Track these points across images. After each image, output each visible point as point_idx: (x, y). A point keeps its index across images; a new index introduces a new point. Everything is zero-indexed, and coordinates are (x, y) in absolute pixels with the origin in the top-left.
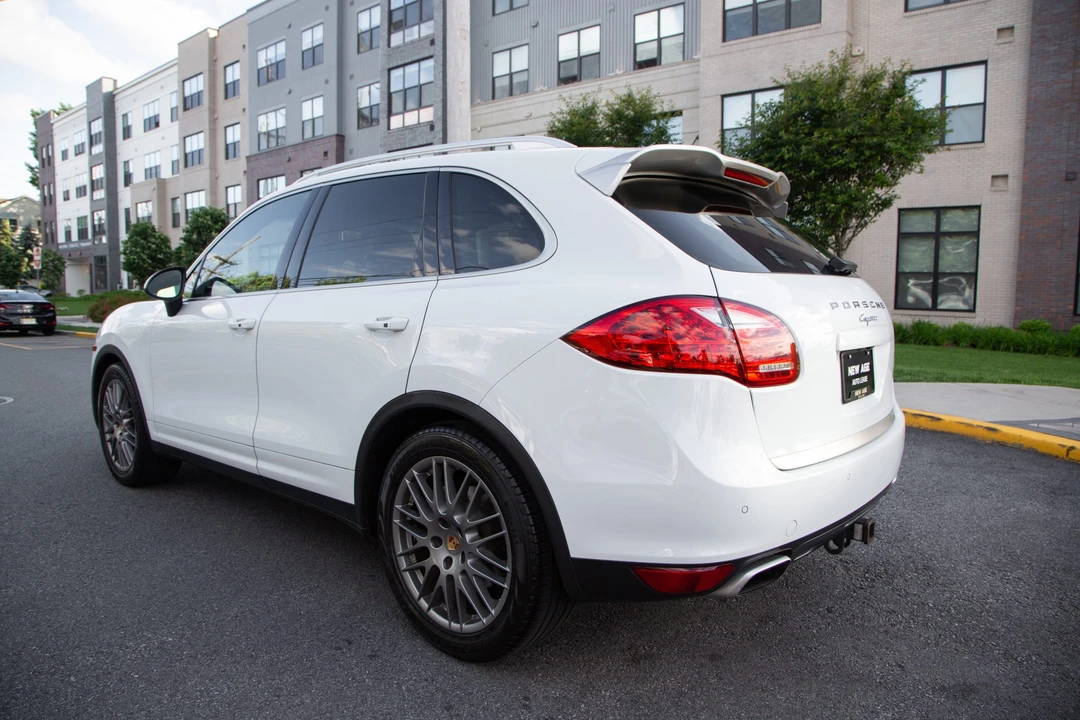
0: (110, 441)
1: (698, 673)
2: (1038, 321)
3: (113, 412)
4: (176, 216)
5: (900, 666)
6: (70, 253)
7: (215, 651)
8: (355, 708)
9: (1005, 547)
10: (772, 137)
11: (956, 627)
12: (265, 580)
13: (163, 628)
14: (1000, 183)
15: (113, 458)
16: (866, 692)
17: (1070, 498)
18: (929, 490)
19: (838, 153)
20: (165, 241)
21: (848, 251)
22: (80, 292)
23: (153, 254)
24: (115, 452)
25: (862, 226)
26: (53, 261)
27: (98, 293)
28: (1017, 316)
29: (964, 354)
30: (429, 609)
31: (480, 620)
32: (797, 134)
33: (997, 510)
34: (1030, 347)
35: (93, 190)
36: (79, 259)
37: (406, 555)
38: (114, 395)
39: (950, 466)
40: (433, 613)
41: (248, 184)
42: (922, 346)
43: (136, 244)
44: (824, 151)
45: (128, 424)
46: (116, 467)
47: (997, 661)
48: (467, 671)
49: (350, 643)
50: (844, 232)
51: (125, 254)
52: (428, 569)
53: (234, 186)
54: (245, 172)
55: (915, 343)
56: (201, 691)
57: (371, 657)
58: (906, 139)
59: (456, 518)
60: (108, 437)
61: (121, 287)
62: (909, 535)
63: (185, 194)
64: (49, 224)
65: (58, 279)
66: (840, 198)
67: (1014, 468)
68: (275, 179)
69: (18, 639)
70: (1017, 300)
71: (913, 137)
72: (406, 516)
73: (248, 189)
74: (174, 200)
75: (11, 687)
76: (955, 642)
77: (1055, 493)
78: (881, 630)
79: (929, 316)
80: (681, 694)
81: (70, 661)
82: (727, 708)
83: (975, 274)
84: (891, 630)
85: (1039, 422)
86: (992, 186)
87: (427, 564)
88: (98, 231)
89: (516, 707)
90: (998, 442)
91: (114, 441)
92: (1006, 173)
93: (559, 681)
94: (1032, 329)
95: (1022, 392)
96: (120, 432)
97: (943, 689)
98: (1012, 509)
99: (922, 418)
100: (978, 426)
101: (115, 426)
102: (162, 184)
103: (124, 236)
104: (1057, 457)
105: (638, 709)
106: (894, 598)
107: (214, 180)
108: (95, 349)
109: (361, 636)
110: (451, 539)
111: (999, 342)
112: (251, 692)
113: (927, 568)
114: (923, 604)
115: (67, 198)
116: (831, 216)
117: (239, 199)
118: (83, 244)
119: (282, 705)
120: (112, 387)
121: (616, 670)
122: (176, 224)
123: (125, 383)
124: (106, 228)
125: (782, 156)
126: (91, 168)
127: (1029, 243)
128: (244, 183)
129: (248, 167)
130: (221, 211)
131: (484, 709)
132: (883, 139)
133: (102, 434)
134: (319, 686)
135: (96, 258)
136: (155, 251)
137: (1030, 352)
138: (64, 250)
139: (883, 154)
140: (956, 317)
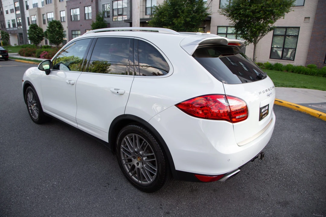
0: (30, 109)
1: (210, 196)
2: (313, 65)
3: (30, 101)
4: (44, 20)
5: (268, 194)
6: (11, 31)
7: (69, 187)
8: (112, 208)
9: (299, 151)
10: (238, 6)
11: (284, 180)
12: (82, 160)
13: (53, 179)
14: (307, 20)
15: (32, 115)
16: (258, 203)
17: (319, 133)
18: (278, 129)
19: (258, 12)
20: (41, 30)
21: (258, 43)
22: (15, 44)
23: (38, 35)
24: (32, 113)
25: (263, 35)
26: (5, 35)
27: (21, 45)
28: (307, 63)
29: (290, 75)
30: (132, 176)
31: (147, 181)
32: (246, 5)
33: (298, 136)
34: (309, 73)
35: (16, 11)
36: (14, 34)
37: (125, 160)
38: (30, 96)
39: (285, 119)
40: (133, 177)
41: (67, 11)
42: (277, 71)
43: (32, 31)
44: (254, 12)
45: (36, 105)
46: (33, 118)
47: (295, 193)
48: (143, 195)
49: (109, 184)
50: (257, 37)
51: (28, 34)
52: (132, 165)
53: (63, 11)
54: (66, 6)
55: (275, 70)
56: (66, 202)
57: (115, 189)
58: (280, 9)
59: (140, 152)
60: (30, 108)
61: (28, 43)
62: (272, 146)
63: (47, 13)
64: (2, 22)
65: (8, 41)
66: (257, 27)
67: (303, 121)
68: (76, 9)
69: (10, 183)
70: (307, 58)
71: (283, 8)
72: (124, 149)
73: (67, 12)
74: (43, 15)
75: (10, 201)
76: (284, 186)
77: (314, 131)
78: (263, 181)
79: (280, 61)
80: (205, 204)
81: (27, 191)
82: (218, 209)
83: (296, 49)
84: (266, 181)
85: (311, 104)
86: (304, 21)
87: (132, 163)
88: (19, 24)
89: (158, 208)
90: (299, 111)
91: (32, 110)
92: (309, 17)
93: (170, 198)
94: (311, 67)
95: (306, 92)
96: (33, 107)
97: (280, 203)
98: (302, 137)
99: (277, 101)
100: (293, 105)
101: (32, 105)
102: (39, 9)
103: (28, 28)
104: (316, 117)
105: (193, 209)
106: (267, 170)
107: (56, 9)
108: (23, 81)
109: (112, 182)
110: (139, 157)
111: (300, 71)
112: (81, 203)
113: (277, 158)
114: (275, 172)
115: (7, 13)
116: (254, 33)
117: (64, 15)
118: (15, 29)
119: (90, 207)
120: (30, 93)
121: (187, 195)
122: (44, 23)
123: (34, 93)
124: (22, 24)
125: (240, 13)
126: (14, 3)
127: (314, 40)
128: (66, 10)
129: (67, 5)
130: (59, 21)
131: (149, 209)
132: (273, 8)
133: (28, 107)
134: (101, 200)
135: (19, 33)
136: (38, 33)
137: (309, 75)
138: (9, 31)
139: (272, 13)
140: (288, 62)
